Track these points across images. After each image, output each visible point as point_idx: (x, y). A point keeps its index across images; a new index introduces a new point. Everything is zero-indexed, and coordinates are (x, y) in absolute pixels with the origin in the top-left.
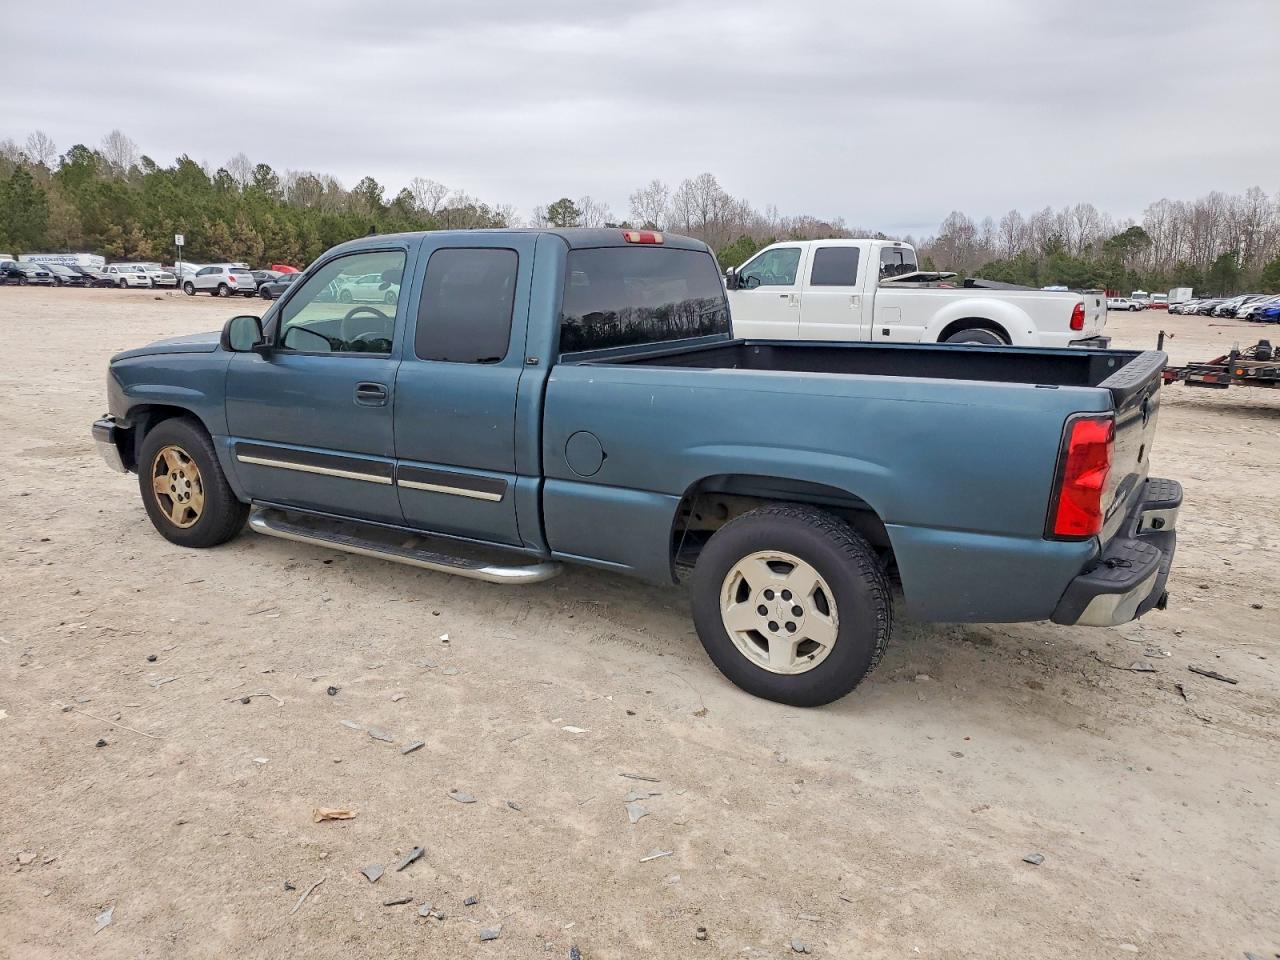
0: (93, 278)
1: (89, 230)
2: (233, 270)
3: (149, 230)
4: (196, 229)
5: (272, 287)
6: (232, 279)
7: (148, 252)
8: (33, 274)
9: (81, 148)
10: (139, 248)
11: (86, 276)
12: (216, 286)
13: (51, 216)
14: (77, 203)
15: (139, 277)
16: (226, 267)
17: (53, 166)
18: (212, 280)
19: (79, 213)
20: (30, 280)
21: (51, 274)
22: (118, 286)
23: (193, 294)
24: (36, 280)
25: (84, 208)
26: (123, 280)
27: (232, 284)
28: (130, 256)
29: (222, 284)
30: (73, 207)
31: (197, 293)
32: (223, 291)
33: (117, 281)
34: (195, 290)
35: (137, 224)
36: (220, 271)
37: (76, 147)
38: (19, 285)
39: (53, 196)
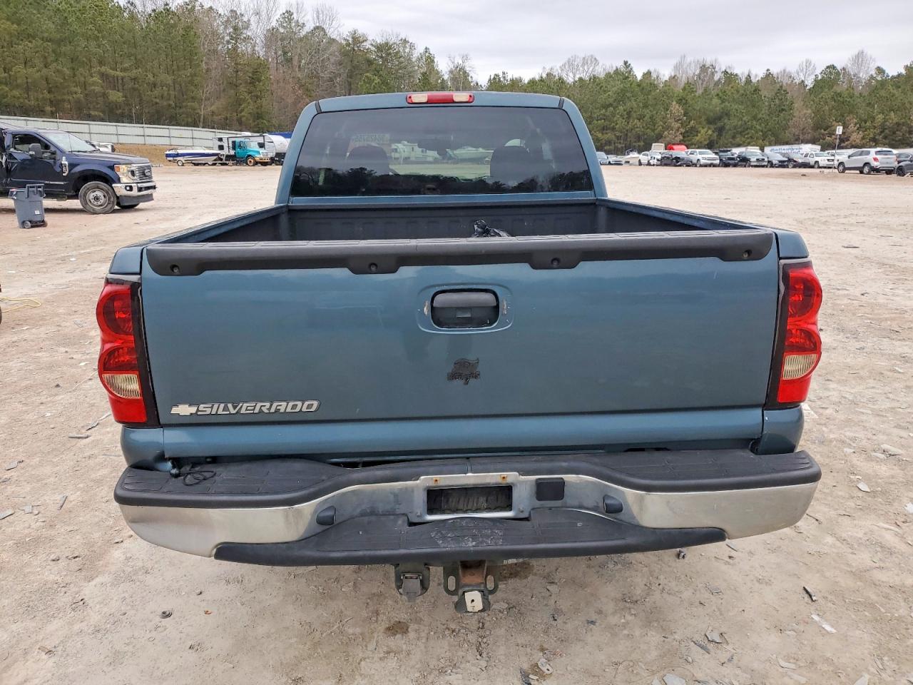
0: (795, 161)
1: (817, 127)
2: (877, 153)
3: (863, 124)
4: (903, 120)
5: (907, 165)
6: (876, 159)
7: (858, 141)
8: (755, 160)
9: (833, 67)
10: (851, 139)
11: (790, 160)
12: (862, 165)
13: (794, 119)
14: (813, 108)
15: (828, 160)
16: (873, 151)
17: (810, 83)
18: (859, 161)
19: (813, 115)
20: (752, 164)
21: (766, 159)
22: (812, 167)
23: (843, 172)
24: (755, 164)
25: (817, 112)
26: (817, 162)
27: (875, 164)
28: (842, 145)
29: (867, 164)
30: (809, 111)
31: (846, 171)
32: (866, 169)
33: (812, 163)
34: (845, 169)
35: (855, 120)
36: (868, 153)
37: (828, 67)
38: (745, 167)
39: (798, 104)
